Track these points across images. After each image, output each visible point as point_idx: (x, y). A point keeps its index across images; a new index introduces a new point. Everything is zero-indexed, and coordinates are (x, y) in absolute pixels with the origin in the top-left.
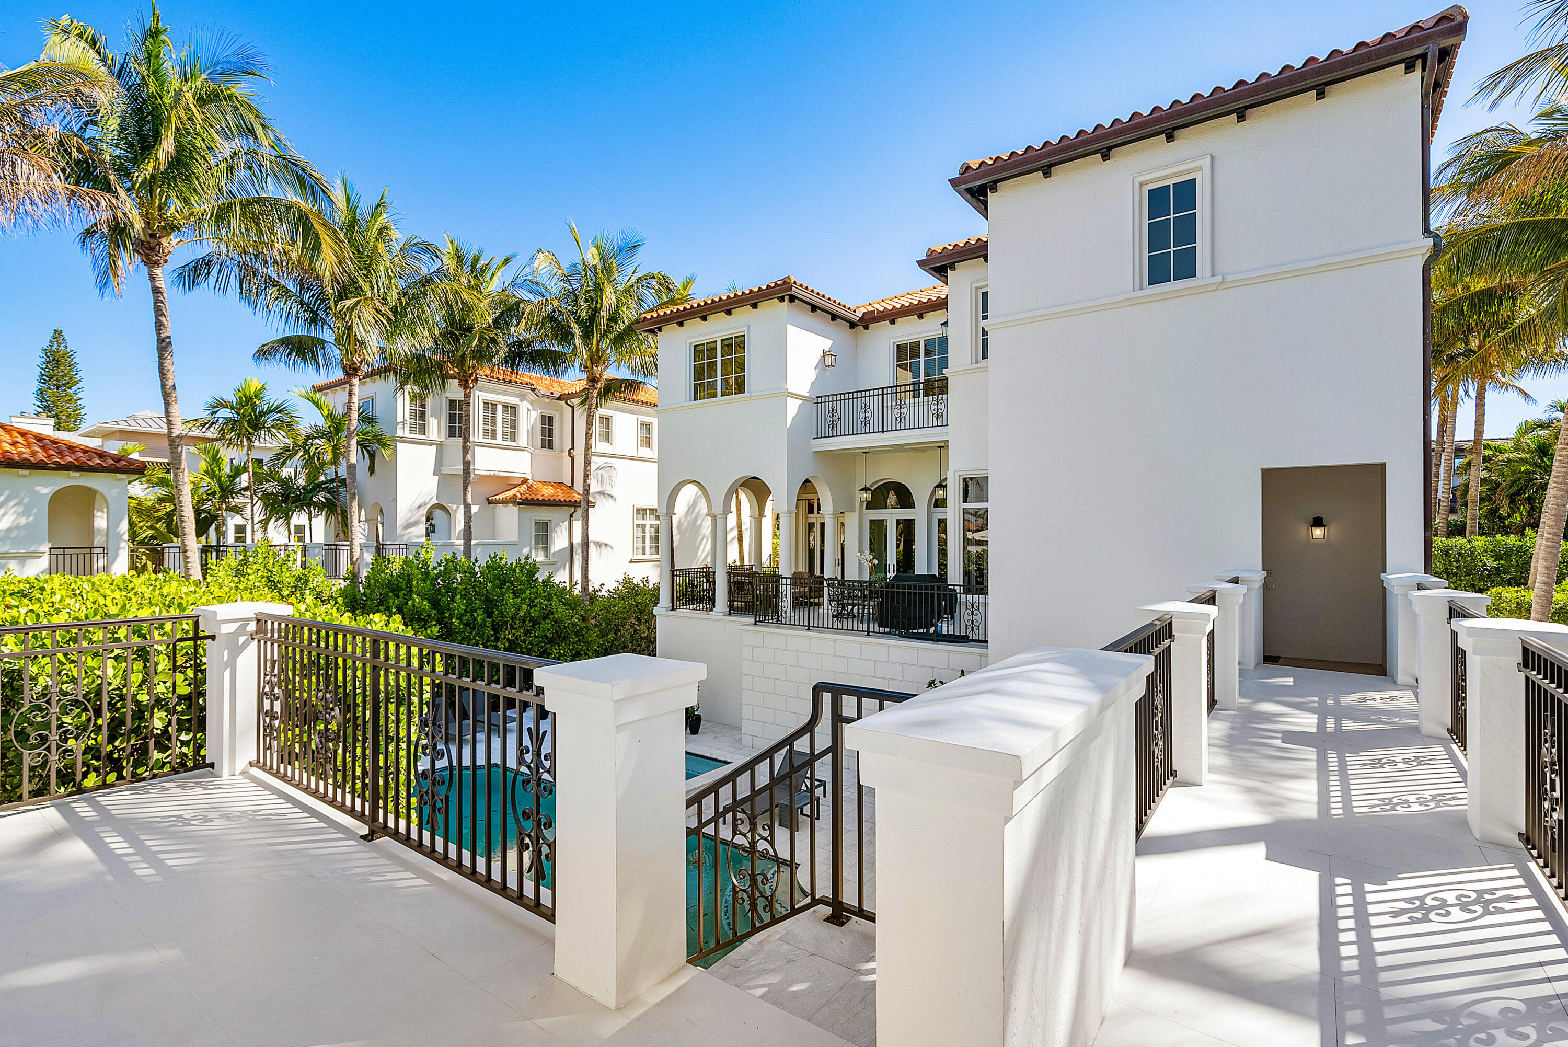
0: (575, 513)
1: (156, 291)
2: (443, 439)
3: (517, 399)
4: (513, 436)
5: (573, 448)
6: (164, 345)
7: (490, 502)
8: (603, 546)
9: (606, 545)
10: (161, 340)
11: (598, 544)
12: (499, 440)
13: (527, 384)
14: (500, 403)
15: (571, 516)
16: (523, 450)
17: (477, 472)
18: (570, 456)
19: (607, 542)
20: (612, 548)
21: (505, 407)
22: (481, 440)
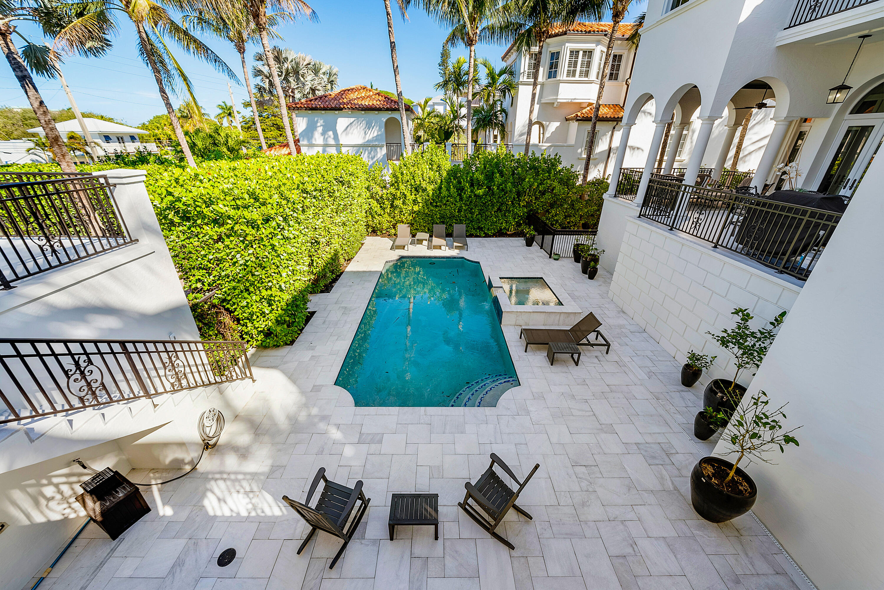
0: (617, 126)
1: (388, 14)
2: (544, 80)
3: (594, 45)
4: (587, 74)
5: (630, 77)
6: (393, 46)
7: (567, 120)
8: (636, 149)
9: (638, 148)
10: (392, 43)
11: (633, 148)
12: (577, 78)
13: (602, 31)
14: (581, 49)
15: (614, 128)
16: (592, 83)
17: (558, 101)
18: (626, 84)
19: (639, 146)
20: (642, 150)
21: (585, 52)
22: (565, 78)
